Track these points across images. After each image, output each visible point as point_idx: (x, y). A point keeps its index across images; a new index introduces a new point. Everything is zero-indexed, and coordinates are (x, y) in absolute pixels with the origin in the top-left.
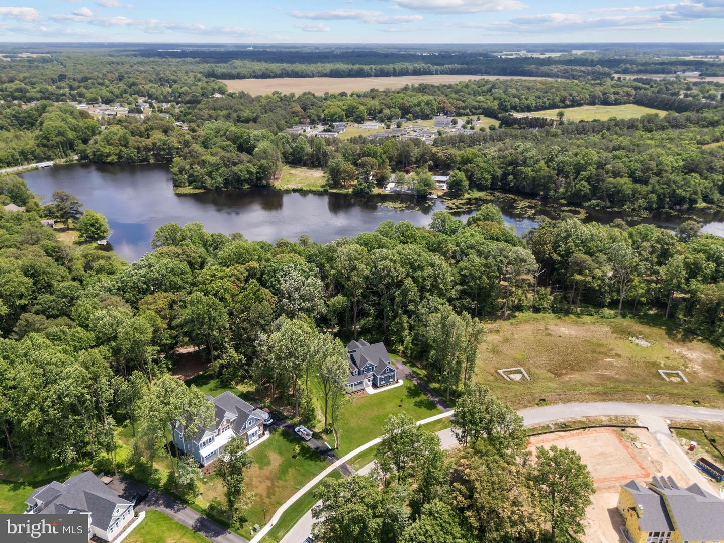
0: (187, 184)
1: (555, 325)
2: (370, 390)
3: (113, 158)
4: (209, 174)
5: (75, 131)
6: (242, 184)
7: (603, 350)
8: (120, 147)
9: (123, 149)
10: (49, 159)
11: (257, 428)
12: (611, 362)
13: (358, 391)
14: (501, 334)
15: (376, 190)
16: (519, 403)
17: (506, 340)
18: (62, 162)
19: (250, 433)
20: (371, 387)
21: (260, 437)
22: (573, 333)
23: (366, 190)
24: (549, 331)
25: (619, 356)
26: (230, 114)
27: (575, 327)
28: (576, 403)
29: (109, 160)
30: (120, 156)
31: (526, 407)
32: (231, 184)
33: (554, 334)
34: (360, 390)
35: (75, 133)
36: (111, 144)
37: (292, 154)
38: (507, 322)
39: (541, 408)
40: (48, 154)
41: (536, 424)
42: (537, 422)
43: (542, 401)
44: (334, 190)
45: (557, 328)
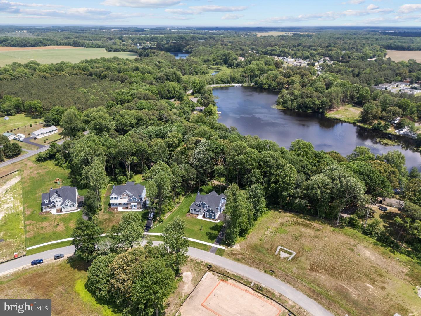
0: (281, 104)
1: (365, 247)
2: (200, 217)
3: (266, 86)
4: (292, 101)
5: (261, 71)
6: (308, 109)
7: (377, 278)
8: (272, 81)
9: (272, 82)
10: (242, 82)
11: (136, 204)
12: (368, 288)
13: (194, 214)
14: (317, 233)
15: (391, 130)
16: (257, 264)
17: (316, 237)
18: (246, 84)
19: (132, 204)
20: (202, 215)
21: (138, 209)
22: (372, 258)
23: (382, 129)
24: (354, 248)
25: (383, 288)
26: (354, 70)
27: (379, 257)
28: (290, 286)
29: (264, 86)
30: (270, 86)
31: (258, 268)
32: (301, 108)
33: (356, 251)
34: (196, 214)
35: (260, 72)
36: (268, 79)
37: (358, 98)
38: (331, 229)
39: (264, 274)
40: (243, 80)
41: (247, 277)
42: (249, 277)
43: (272, 272)
44: (360, 124)
45: (364, 249)
